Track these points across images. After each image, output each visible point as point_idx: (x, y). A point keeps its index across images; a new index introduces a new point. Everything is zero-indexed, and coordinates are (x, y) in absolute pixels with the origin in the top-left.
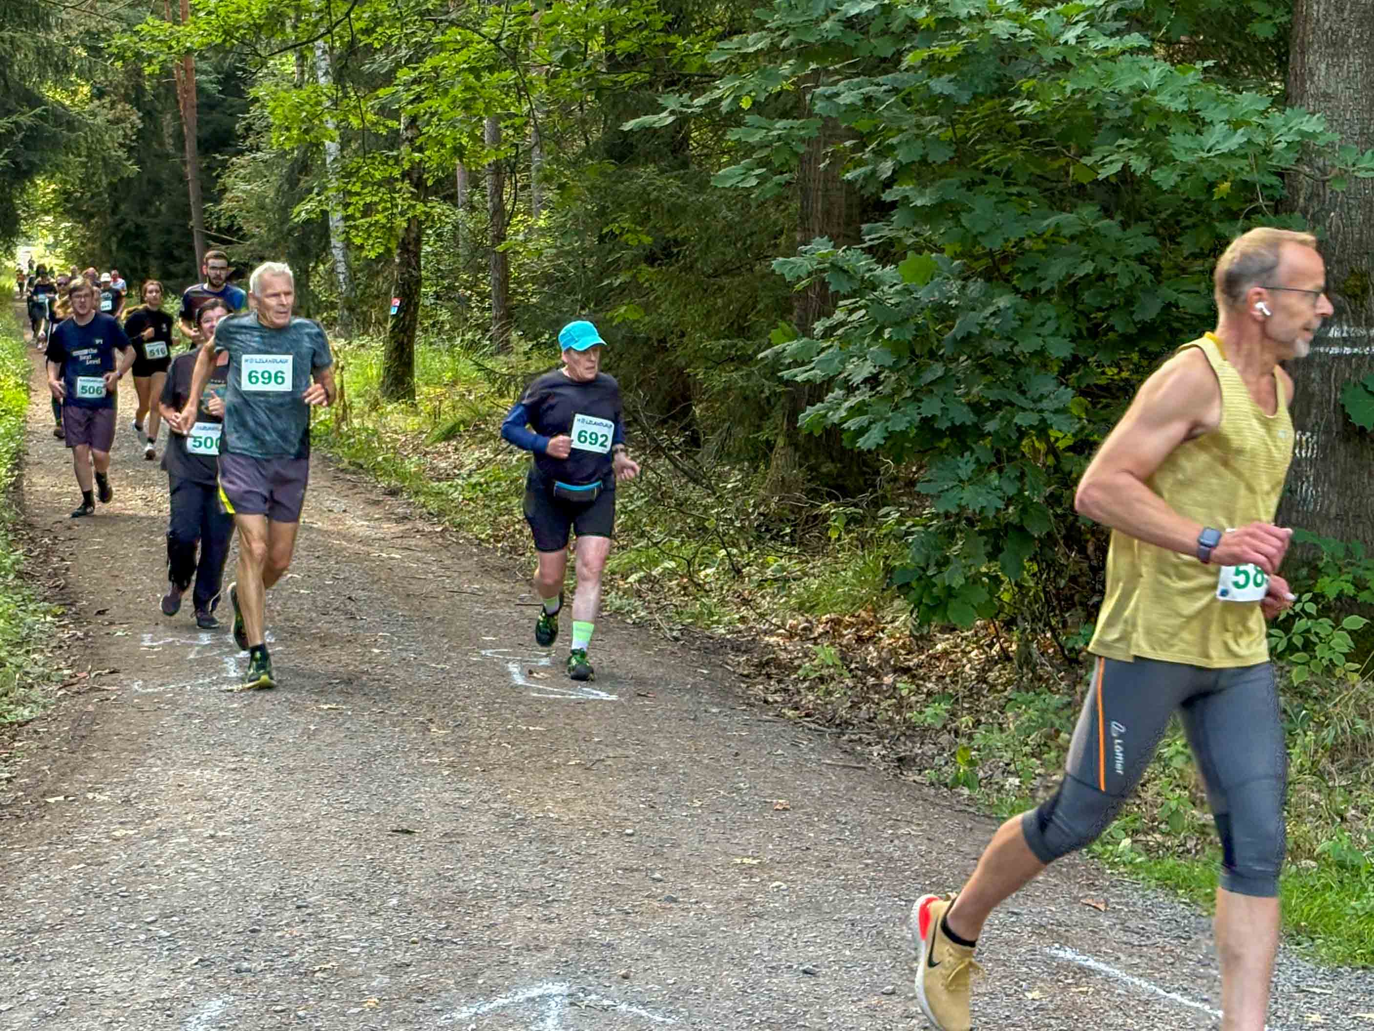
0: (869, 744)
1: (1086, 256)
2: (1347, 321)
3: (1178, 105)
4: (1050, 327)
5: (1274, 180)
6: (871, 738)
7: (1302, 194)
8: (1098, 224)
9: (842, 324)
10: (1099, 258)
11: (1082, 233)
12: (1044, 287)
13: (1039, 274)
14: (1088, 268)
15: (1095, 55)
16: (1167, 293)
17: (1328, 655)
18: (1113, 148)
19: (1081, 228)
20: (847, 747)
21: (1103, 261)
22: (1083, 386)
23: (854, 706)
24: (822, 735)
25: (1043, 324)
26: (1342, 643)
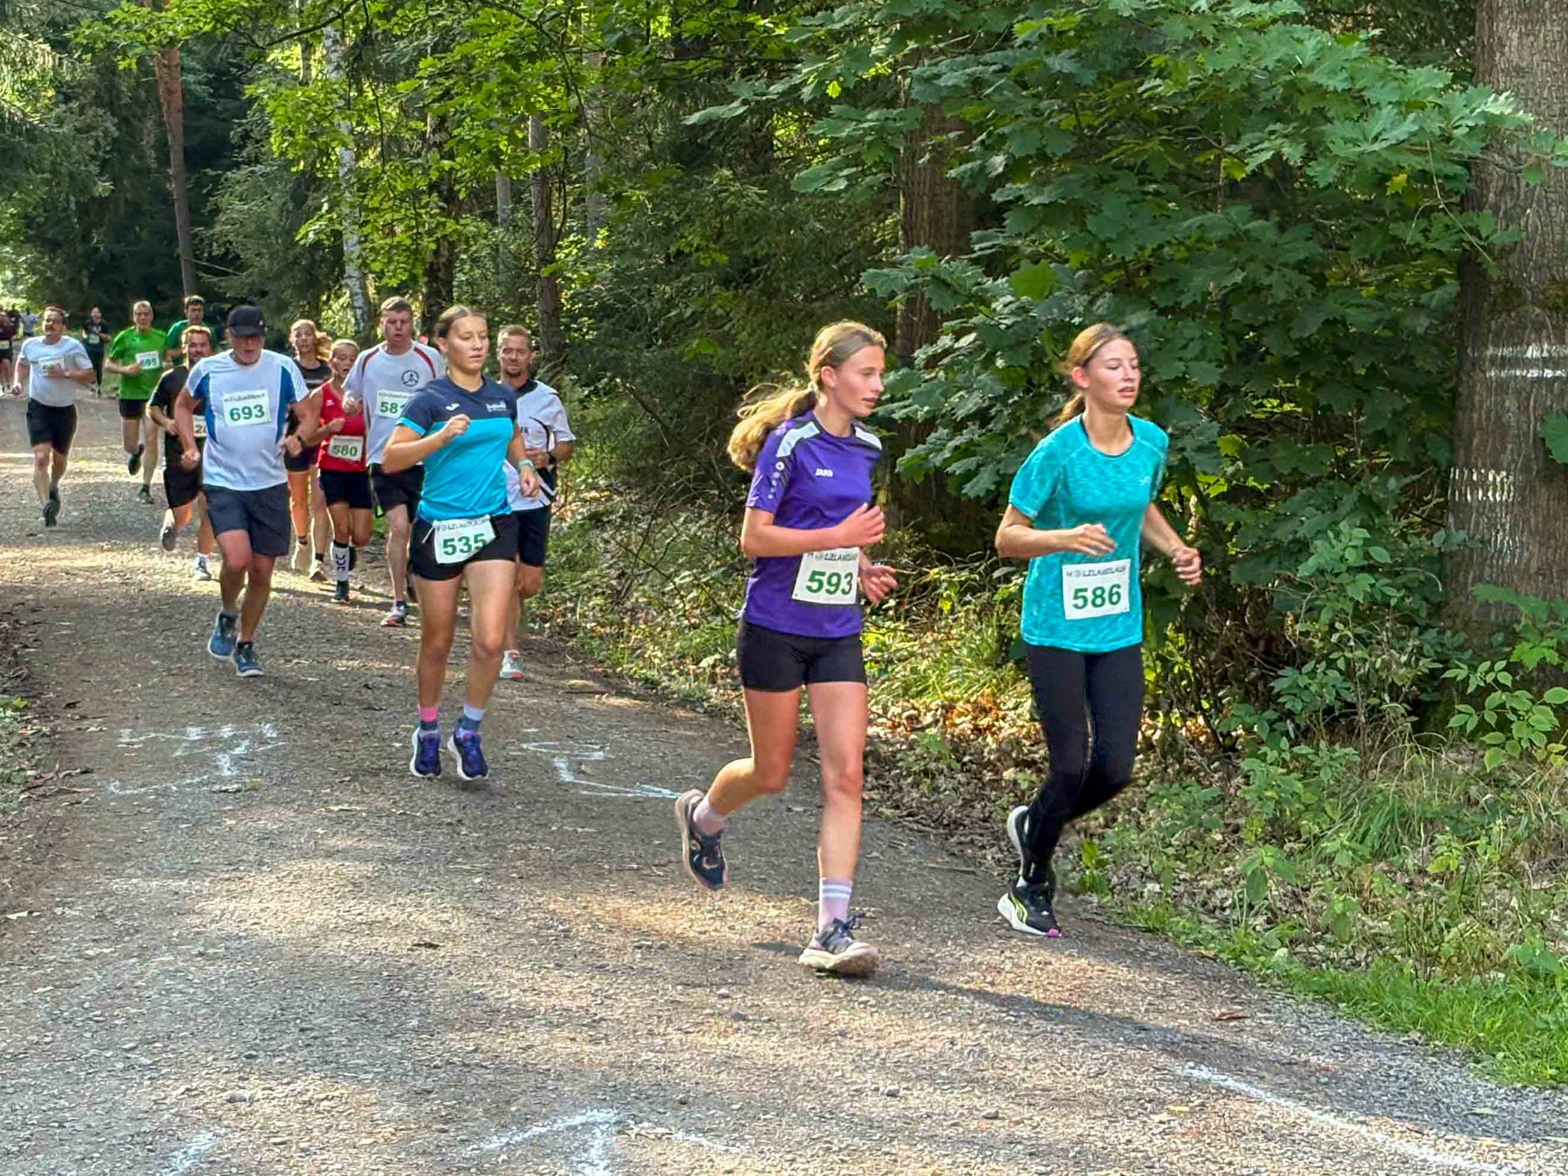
0: (983, 847)
1: (1236, 263)
2: (1548, 337)
3: (1337, 83)
4: (1194, 349)
5: (1458, 169)
6: (985, 840)
7: (1493, 186)
8: (1249, 226)
9: (947, 352)
10: (1251, 266)
11: (1231, 237)
12: (1186, 301)
13: (1181, 286)
14: (1239, 277)
15: (1240, 25)
16: (1333, 307)
17: (1525, 734)
18: (1265, 135)
19: (1229, 232)
20: (956, 850)
21: (1256, 269)
22: (1234, 419)
23: (967, 803)
24: (925, 836)
25: (1185, 347)
26: (1544, 719)
